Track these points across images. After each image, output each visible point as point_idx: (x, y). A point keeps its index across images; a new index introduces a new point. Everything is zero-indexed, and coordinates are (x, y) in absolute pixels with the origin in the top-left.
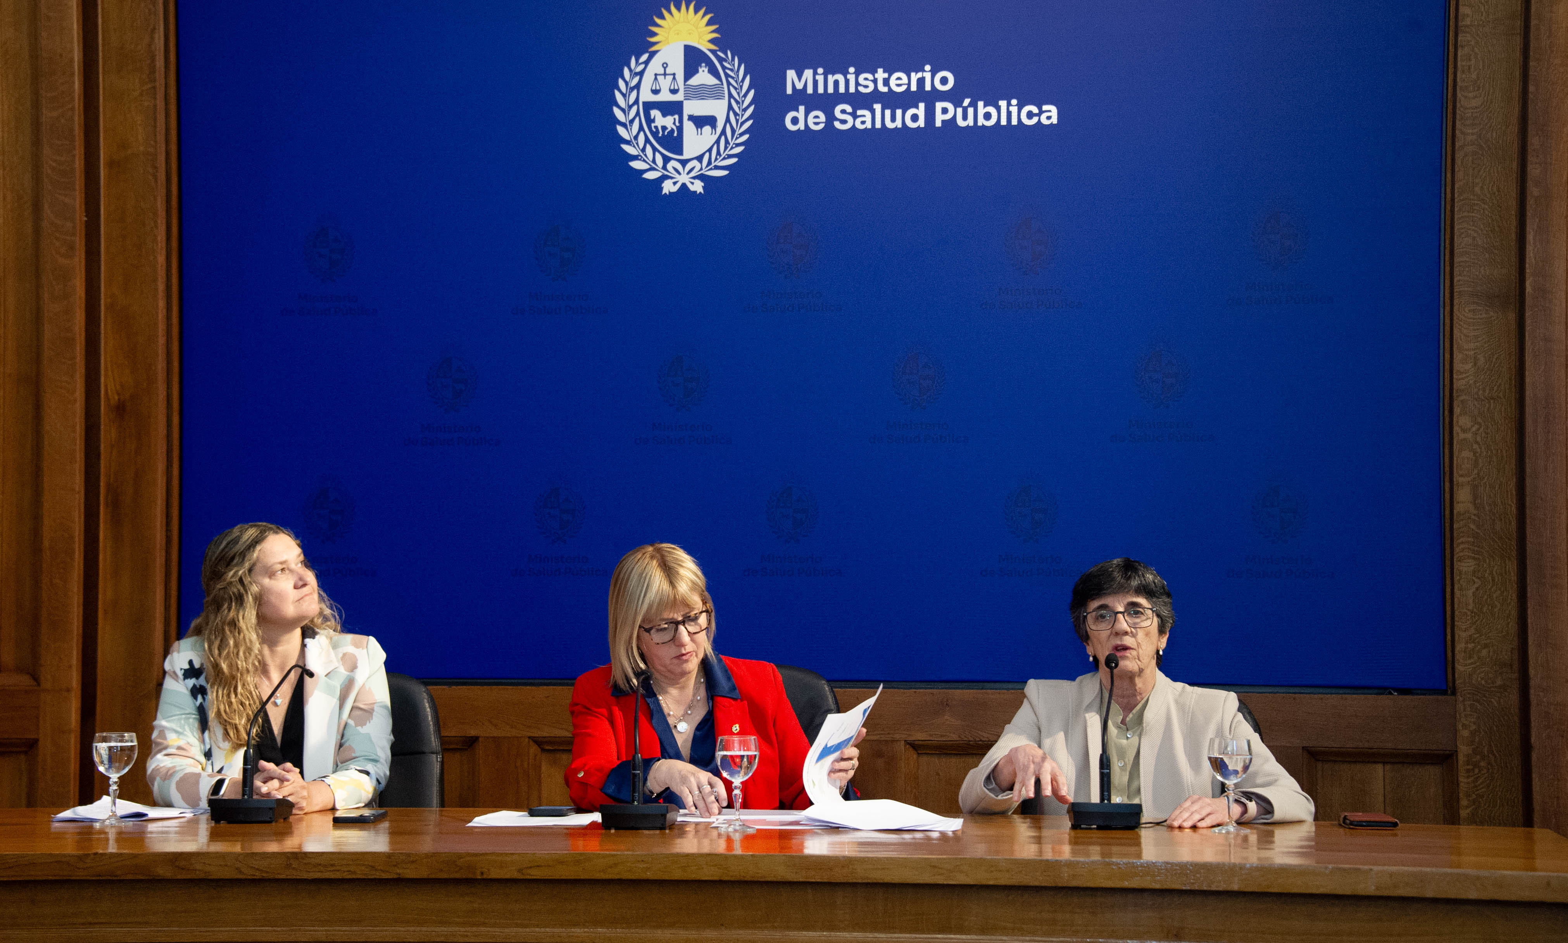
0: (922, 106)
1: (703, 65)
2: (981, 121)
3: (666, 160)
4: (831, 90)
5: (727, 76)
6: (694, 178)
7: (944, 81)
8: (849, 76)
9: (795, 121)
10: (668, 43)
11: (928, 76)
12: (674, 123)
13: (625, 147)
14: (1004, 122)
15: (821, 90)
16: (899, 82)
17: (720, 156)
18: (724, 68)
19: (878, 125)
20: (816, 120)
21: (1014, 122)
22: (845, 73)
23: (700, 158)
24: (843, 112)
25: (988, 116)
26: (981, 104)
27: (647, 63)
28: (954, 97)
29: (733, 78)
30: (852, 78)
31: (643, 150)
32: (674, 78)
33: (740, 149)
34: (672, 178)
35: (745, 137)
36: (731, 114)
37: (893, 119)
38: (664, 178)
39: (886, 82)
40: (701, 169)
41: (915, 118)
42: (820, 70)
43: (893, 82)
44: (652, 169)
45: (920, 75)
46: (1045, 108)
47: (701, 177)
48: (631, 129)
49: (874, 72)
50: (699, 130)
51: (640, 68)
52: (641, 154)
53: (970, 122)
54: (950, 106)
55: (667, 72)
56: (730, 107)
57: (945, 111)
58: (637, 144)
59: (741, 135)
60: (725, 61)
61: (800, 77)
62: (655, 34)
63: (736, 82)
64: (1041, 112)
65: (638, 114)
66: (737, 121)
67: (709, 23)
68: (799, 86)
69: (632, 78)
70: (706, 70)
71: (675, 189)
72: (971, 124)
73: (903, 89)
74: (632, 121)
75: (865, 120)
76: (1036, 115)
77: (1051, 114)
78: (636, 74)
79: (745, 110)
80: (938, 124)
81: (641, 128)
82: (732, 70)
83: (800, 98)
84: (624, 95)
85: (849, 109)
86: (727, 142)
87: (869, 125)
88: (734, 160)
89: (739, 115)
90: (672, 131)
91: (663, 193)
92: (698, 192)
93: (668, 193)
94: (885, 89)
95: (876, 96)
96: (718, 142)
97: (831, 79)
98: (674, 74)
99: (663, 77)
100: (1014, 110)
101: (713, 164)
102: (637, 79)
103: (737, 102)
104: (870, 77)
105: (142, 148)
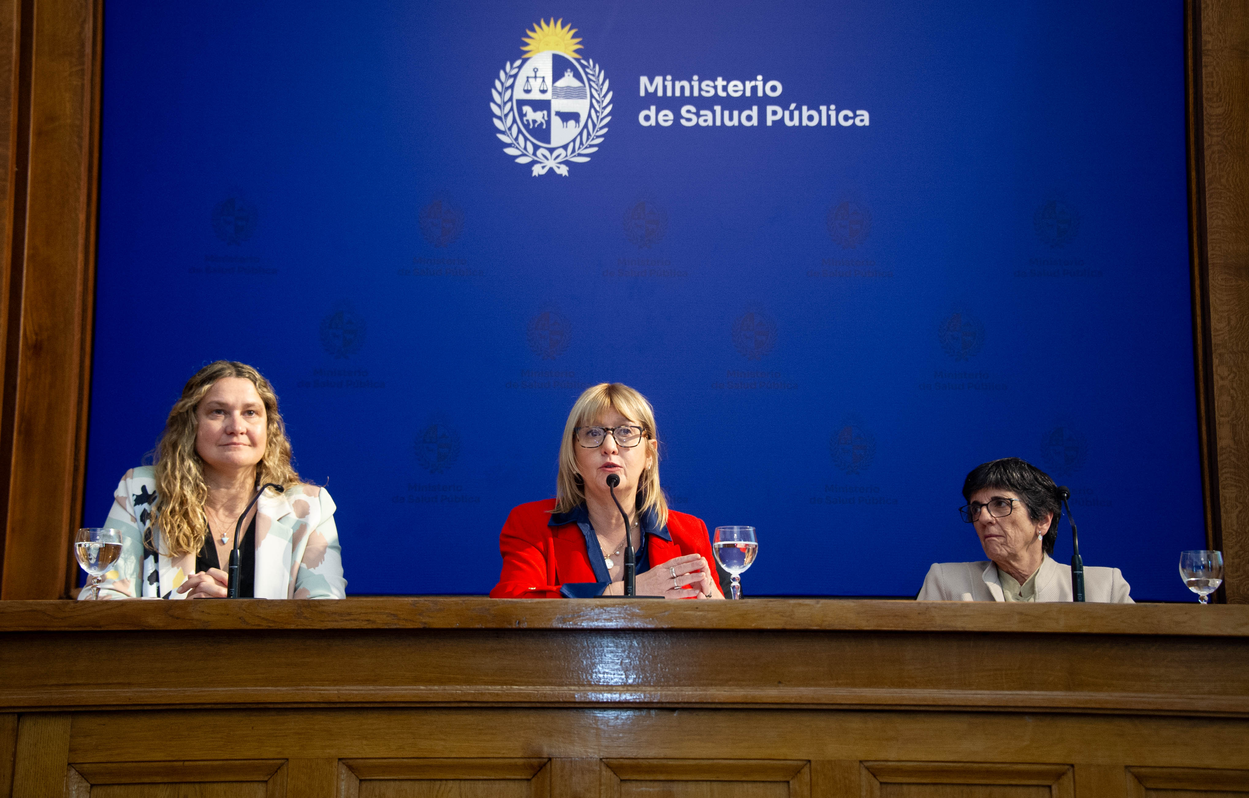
0: (755, 108)
1: (569, 70)
2: (805, 122)
3: (536, 148)
4: (678, 94)
5: (589, 80)
6: (560, 163)
7: (774, 89)
8: (693, 83)
9: (647, 118)
10: (538, 52)
11: (760, 84)
12: (543, 118)
13: (500, 136)
14: (824, 123)
15: (669, 94)
16: (736, 88)
17: (583, 145)
18: (586, 73)
19: (718, 123)
20: (666, 118)
21: (833, 123)
22: (690, 80)
23: (565, 147)
24: (688, 111)
25: (811, 118)
26: (805, 108)
27: (520, 67)
28: (783, 102)
29: (594, 82)
30: (696, 84)
31: (516, 139)
32: (543, 81)
33: (600, 140)
34: (541, 163)
35: (605, 130)
36: (593, 111)
37: (731, 119)
38: (534, 162)
39: (725, 88)
40: (566, 156)
41: (749, 118)
42: (669, 78)
43: (730, 89)
44: (523, 155)
45: (753, 83)
46: (858, 112)
47: (566, 163)
48: (506, 122)
49: (714, 80)
50: (565, 124)
51: (514, 72)
52: (514, 142)
53: (796, 122)
54: (778, 109)
55: (538, 75)
56: (592, 106)
57: (774, 113)
58: (511, 134)
59: (601, 128)
60: (588, 67)
61: (651, 82)
62: (527, 44)
63: (597, 85)
64: (855, 116)
65: (512, 109)
66: (598, 117)
67: (574, 37)
68: (651, 90)
69: (507, 79)
70: (571, 74)
71: (543, 172)
72: (797, 124)
73: (739, 94)
74: (506, 115)
75: (707, 119)
76: (851, 118)
77: (863, 118)
78: (511, 76)
79: (604, 108)
80: (769, 123)
81: (514, 121)
82: (593, 75)
83: (651, 99)
84: (500, 94)
85: (693, 109)
86: (589, 134)
87: (710, 123)
88: (595, 149)
89: (599, 112)
90: (542, 124)
91: (533, 175)
92: (564, 175)
93: (537, 175)
94: (724, 94)
95: (716, 99)
96: (581, 134)
97: (678, 85)
98: (543, 78)
99: (534, 79)
100: (833, 114)
101: (577, 152)
102: (511, 81)
103: (598, 102)
104: (711, 84)
105: (69, 121)
